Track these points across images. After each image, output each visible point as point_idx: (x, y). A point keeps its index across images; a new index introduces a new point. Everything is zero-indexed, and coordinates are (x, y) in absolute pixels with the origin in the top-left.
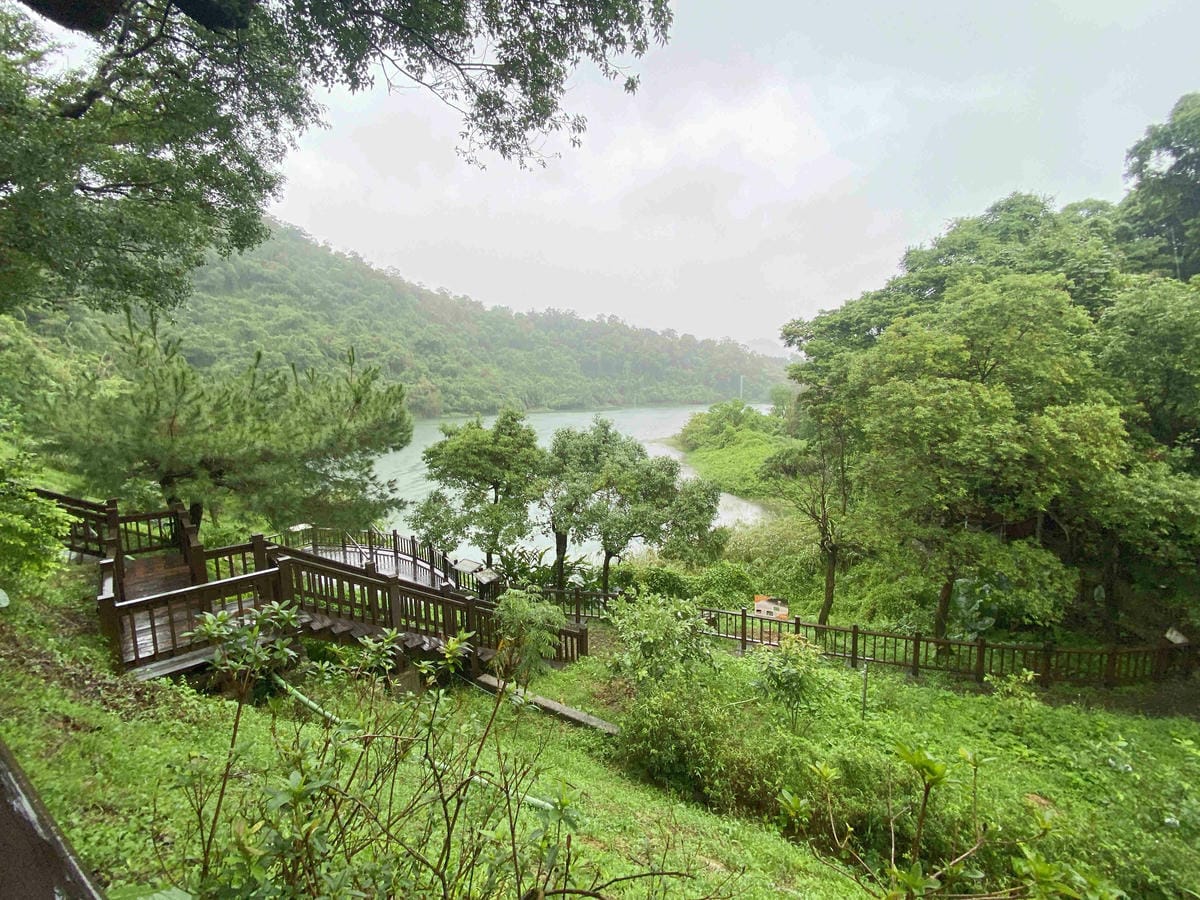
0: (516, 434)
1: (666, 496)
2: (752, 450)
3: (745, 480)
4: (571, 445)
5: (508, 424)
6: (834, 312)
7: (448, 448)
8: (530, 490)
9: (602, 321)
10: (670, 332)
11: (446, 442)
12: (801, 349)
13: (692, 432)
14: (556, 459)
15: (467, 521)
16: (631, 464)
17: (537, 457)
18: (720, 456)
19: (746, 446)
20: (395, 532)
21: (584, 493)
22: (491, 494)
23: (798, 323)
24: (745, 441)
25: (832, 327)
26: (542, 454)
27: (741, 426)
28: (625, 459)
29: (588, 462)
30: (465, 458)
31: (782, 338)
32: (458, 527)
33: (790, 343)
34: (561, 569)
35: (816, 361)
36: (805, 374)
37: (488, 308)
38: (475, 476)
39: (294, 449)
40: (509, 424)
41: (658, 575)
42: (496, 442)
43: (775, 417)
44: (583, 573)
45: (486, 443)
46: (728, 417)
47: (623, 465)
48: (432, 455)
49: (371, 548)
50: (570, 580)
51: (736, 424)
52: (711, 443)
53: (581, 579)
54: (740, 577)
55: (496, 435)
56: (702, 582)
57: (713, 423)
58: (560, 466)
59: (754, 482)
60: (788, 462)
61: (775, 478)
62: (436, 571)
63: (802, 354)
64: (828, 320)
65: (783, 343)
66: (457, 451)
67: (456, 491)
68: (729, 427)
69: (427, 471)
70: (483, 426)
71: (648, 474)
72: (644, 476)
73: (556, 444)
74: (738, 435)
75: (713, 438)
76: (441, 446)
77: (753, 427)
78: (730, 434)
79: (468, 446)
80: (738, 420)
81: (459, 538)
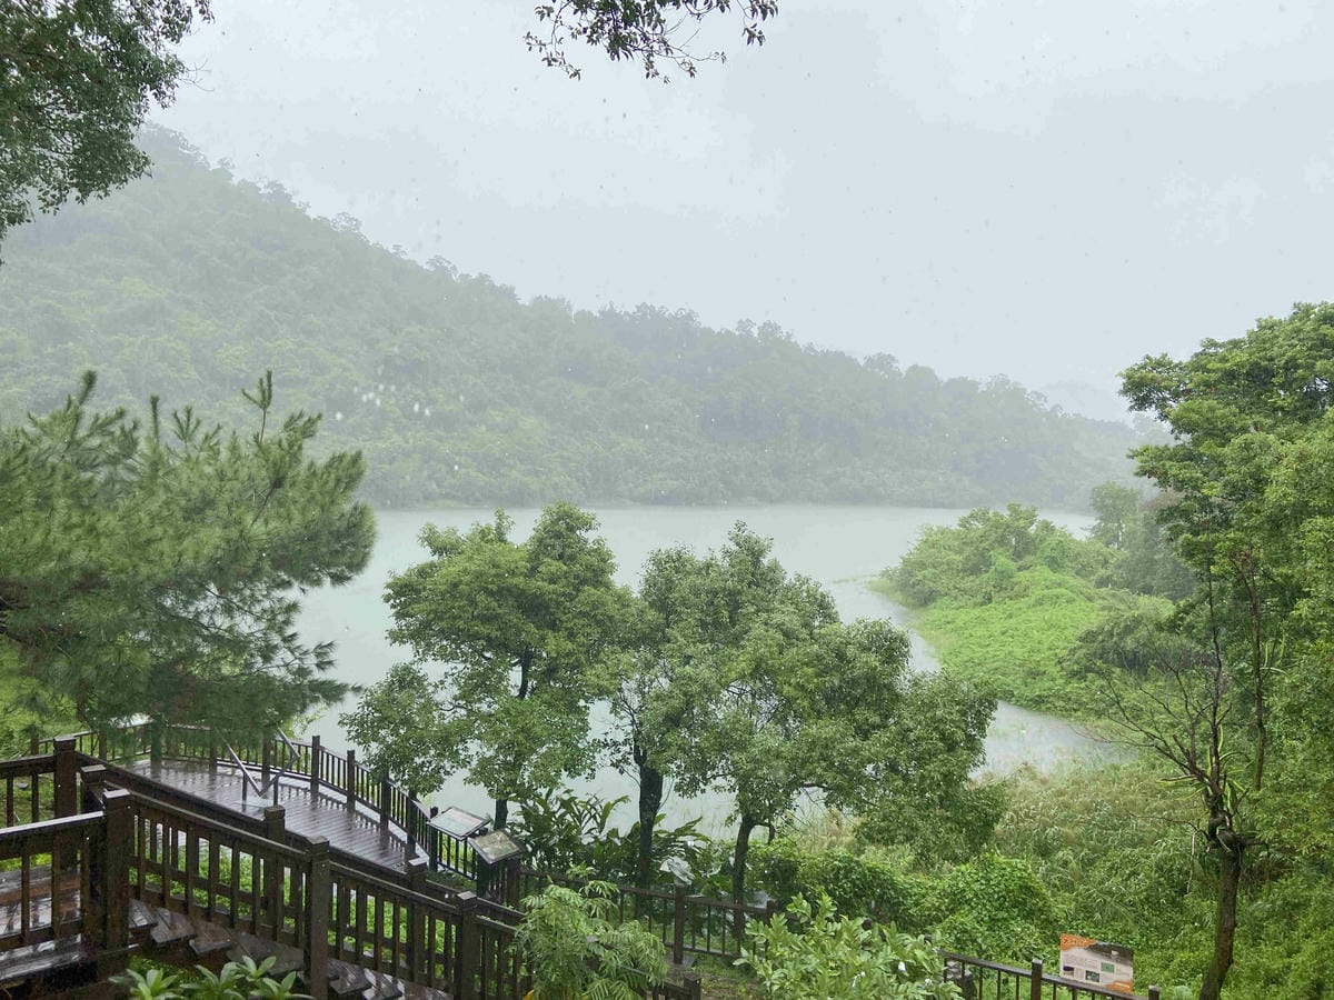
0: (572, 558)
1: (876, 706)
2: (1051, 613)
3: (1035, 674)
4: (684, 585)
5: (558, 536)
6: (1236, 344)
7: (440, 579)
8: (594, 674)
9: (750, 335)
10: (885, 361)
11: (432, 565)
12: (1164, 417)
13: (922, 566)
14: (652, 615)
15: (463, 731)
16: (804, 634)
17: (613, 609)
18: (981, 621)
19: (1040, 602)
20: (316, 739)
21: (706, 689)
22: (515, 676)
23: (1159, 364)
24: (1037, 593)
25: (1231, 376)
26: (622, 600)
27: (1028, 559)
28: (791, 620)
29: (717, 624)
30: (473, 602)
31: (1125, 392)
32: (447, 742)
33: (1142, 403)
34: (645, 844)
35: (1196, 442)
36: (1173, 469)
37: (525, 298)
38: (489, 639)
39: (144, 570)
40: (561, 535)
41: (849, 871)
42: (533, 571)
43: (1100, 545)
44: (690, 855)
45: (513, 574)
46: (1002, 541)
47: (787, 634)
48: (404, 593)
49: (266, 772)
50: (665, 867)
51: (1018, 555)
52: (964, 591)
53: (685, 865)
54: (1027, 889)
55: (535, 557)
56: (943, 894)
57: (968, 550)
58: (658, 628)
59: (1054, 681)
60: (1129, 643)
61: (1100, 674)
62: (392, 827)
63: (1167, 425)
64: (1224, 360)
65: (1127, 401)
66: (456, 585)
67: (447, 667)
68: (1002, 560)
69: (392, 624)
70: (509, 537)
71: (841, 656)
72: (830, 659)
73: (650, 583)
74: (1023, 577)
75: (969, 582)
76: (423, 572)
77: (1054, 564)
78: (1004, 575)
79: (479, 576)
80: (1024, 547)
81: (447, 764)
